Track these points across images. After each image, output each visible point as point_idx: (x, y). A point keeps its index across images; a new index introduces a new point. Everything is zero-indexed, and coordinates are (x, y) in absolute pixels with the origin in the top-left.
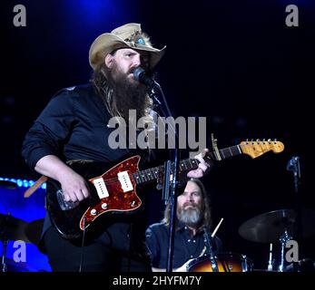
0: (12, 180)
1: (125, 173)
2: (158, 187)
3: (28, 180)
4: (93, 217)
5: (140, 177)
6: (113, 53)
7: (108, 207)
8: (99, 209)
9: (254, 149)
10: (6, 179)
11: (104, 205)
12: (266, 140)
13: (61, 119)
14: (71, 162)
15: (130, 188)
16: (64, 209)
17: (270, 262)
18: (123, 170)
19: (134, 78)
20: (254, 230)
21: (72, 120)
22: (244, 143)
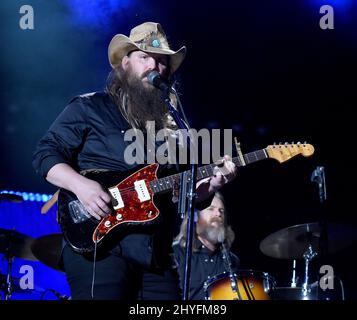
0: (18, 193)
1: (142, 182)
2: (174, 200)
3: (35, 193)
4: (107, 229)
5: (158, 186)
6: (129, 55)
7: (123, 218)
8: (113, 221)
9: (282, 153)
10: (11, 193)
11: (119, 216)
12: (295, 143)
13: (73, 126)
14: (84, 172)
15: (147, 197)
16: (76, 221)
17: (293, 280)
18: (140, 179)
19: (148, 82)
20: (277, 247)
21: (84, 127)
22: (271, 146)
